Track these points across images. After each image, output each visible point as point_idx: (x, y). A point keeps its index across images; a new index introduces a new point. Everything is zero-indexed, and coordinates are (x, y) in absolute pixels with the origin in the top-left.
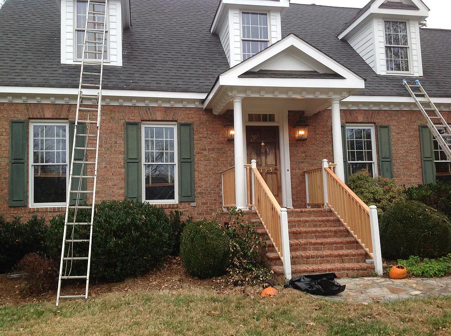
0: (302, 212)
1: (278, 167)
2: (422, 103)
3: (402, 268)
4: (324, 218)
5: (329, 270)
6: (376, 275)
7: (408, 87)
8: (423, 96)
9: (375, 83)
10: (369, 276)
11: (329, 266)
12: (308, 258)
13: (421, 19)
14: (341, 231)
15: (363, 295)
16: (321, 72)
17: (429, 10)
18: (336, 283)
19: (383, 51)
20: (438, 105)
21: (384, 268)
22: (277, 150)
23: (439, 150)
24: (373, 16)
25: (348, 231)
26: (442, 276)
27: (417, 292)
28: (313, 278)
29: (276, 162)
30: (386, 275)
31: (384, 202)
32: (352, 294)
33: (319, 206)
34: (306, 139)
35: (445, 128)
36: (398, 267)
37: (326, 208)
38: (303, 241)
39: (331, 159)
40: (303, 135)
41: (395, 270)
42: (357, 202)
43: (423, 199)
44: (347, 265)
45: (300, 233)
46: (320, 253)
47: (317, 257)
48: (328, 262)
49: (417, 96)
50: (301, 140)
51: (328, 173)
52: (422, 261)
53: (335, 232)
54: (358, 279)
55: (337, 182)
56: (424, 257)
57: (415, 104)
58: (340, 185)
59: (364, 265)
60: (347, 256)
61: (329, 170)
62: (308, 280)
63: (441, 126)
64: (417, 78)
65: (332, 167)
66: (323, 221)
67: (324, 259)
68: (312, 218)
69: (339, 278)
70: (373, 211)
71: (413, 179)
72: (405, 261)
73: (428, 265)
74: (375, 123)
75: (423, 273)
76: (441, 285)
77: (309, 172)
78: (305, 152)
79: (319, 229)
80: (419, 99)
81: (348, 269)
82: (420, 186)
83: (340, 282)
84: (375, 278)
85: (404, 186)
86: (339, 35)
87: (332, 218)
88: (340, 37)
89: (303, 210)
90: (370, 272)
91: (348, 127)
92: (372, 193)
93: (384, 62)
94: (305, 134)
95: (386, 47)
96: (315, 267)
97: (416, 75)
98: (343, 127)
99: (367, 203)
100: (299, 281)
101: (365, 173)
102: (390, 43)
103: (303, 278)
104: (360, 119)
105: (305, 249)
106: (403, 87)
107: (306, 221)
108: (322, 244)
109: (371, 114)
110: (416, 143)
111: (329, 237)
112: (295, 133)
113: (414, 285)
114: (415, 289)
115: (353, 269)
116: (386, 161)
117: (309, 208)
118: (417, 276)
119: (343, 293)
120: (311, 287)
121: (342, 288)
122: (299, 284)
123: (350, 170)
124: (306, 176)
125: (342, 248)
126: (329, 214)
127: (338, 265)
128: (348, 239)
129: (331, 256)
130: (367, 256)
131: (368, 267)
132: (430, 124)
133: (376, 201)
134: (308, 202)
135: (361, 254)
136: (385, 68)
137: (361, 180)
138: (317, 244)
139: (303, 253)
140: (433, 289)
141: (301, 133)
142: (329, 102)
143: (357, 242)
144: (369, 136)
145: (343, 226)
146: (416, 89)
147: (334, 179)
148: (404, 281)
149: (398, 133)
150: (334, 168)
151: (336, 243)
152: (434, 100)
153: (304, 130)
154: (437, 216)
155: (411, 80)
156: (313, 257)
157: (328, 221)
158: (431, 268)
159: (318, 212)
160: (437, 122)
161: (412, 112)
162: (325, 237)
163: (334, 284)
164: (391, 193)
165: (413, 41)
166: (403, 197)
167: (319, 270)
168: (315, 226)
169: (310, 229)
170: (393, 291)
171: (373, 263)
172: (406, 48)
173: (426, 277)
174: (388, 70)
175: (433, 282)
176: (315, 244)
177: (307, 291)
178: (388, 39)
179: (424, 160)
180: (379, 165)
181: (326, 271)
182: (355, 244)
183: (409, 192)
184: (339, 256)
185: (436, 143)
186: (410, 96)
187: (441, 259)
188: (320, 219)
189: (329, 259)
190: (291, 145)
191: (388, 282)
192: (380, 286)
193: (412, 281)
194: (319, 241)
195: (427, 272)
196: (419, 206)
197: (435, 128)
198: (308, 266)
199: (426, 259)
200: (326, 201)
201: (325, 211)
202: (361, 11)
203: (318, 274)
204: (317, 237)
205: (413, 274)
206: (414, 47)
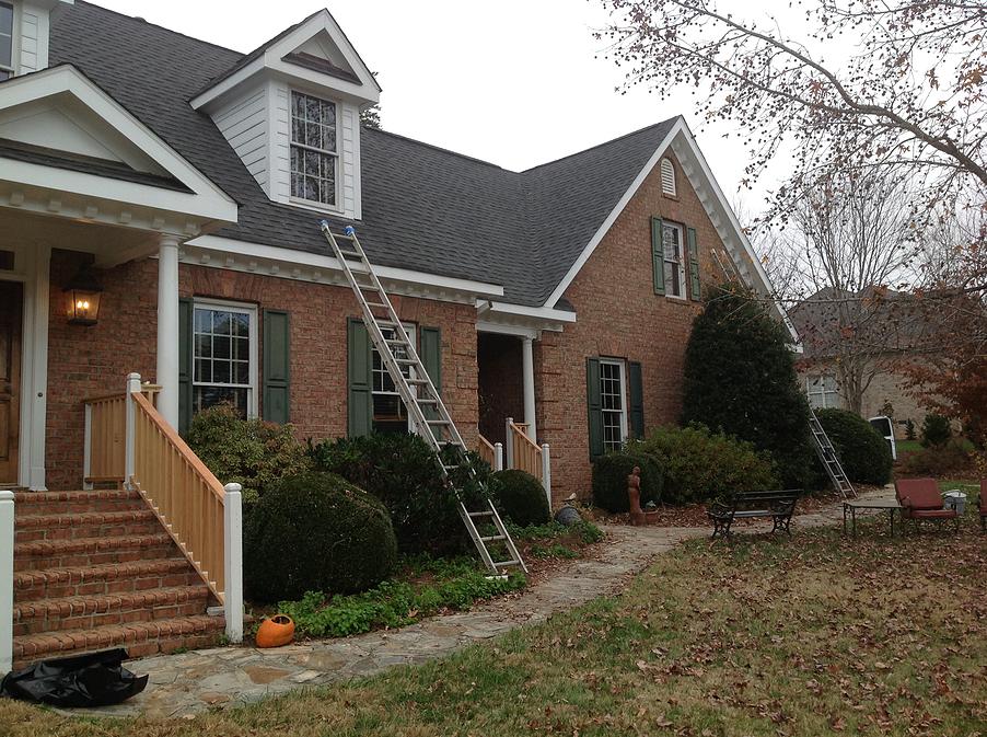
0: (63, 499)
1: (13, 385)
2: (357, 275)
3: (284, 620)
4: (119, 515)
5: (116, 641)
6: (227, 643)
7: (331, 236)
8: (358, 259)
9: (260, 217)
10: (210, 646)
11: (115, 631)
12: (64, 614)
13: (364, 104)
14: (156, 544)
15: (190, 695)
16: (137, 168)
17: (381, 91)
18: (124, 674)
19: (286, 153)
20: (385, 281)
21: (247, 625)
22: (15, 345)
23: (382, 371)
24: (267, 75)
25: (174, 544)
26: (365, 632)
27: (310, 675)
28: (66, 666)
29: (9, 371)
30: (250, 640)
31: (263, 475)
32: (162, 695)
33: (114, 484)
34: (94, 323)
35: (395, 328)
36: (277, 621)
37: (127, 488)
38: (54, 573)
39: (150, 371)
40: (86, 311)
41: (270, 627)
42: (199, 476)
43: (344, 470)
44: (162, 625)
45: (52, 553)
46: (99, 599)
47: (89, 610)
48: (116, 620)
49: (347, 257)
50: (81, 322)
51: (139, 406)
52: (328, 601)
53: (143, 546)
54: (184, 656)
55: (158, 428)
56: (333, 593)
57: (342, 274)
58: (164, 436)
59: (200, 621)
60: (164, 602)
61: (141, 399)
62: (52, 671)
63: (388, 323)
64: (350, 222)
65: (151, 392)
66: (115, 521)
67: (106, 614)
68: (91, 514)
69: (138, 657)
70: (233, 495)
71: (328, 427)
72: (293, 605)
73: (339, 611)
74: (258, 303)
75: (328, 628)
76: (360, 652)
77: (96, 402)
78: (88, 353)
79: (102, 541)
80: (351, 265)
81: (163, 635)
82: (340, 441)
83: (135, 668)
84: (224, 650)
85: (310, 439)
86: (193, 99)
87: (138, 514)
88: (196, 104)
89: (69, 494)
90: (214, 636)
91: (200, 306)
92: (239, 454)
93: (287, 179)
94: (92, 309)
95: (292, 146)
96: (79, 636)
97: (349, 215)
98: (185, 303)
99: (224, 479)
100: (30, 676)
101: (227, 409)
102: (302, 140)
103: (42, 669)
104: (228, 290)
105: (60, 593)
106: (322, 234)
107: (73, 523)
108: (105, 577)
109: (251, 283)
110: (340, 353)
111: (127, 558)
112: (65, 305)
113: (306, 659)
114: (307, 668)
115: (174, 634)
116: (274, 385)
117: (88, 491)
118: (315, 636)
119: (140, 696)
120: (60, 688)
121: (139, 684)
122: (28, 685)
123: (189, 397)
124: (88, 411)
125: (154, 585)
126: (132, 504)
127: (139, 627)
128: (171, 562)
129: (124, 605)
130: (211, 599)
131: (210, 626)
132: (368, 317)
133: (247, 473)
134: (87, 475)
135: (198, 597)
136: (287, 190)
137: (219, 424)
138: (93, 577)
139: (49, 604)
140: (343, 664)
141: (83, 305)
142: (152, 241)
143: (192, 569)
144: (245, 331)
145: (164, 530)
146: (346, 244)
147: (152, 421)
148: (285, 650)
149: (306, 330)
150: (155, 395)
151: (141, 573)
152: (379, 271)
153: (91, 302)
154: (366, 503)
155: (338, 224)
156: (77, 611)
157: (128, 520)
158: (344, 617)
159: (105, 499)
160: (382, 315)
161: (334, 290)
162: (116, 560)
163: (119, 677)
164: (279, 456)
165: (347, 146)
166: (304, 464)
167: (89, 644)
168: (94, 533)
169: (78, 542)
170: (258, 677)
171: (222, 615)
172: (333, 156)
173: (332, 637)
174: (293, 194)
175: (344, 647)
176: (86, 579)
177: (48, 701)
178: (299, 131)
179: (353, 389)
180: (261, 395)
181: (107, 644)
182: (188, 573)
183: (317, 454)
184: (146, 603)
185: (377, 356)
186: (333, 255)
187: (367, 595)
188: (109, 515)
189: (118, 612)
190: (53, 333)
191: (253, 655)
192: (232, 668)
193: (302, 650)
194: (99, 570)
195: (336, 625)
196: (333, 484)
197: (376, 328)
198: (60, 635)
199: (337, 597)
200: (130, 472)
201: (124, 498)
202: (244, 60)
203: (85, 652)
204: (94, 561)
205: (307, 633)
206: (347, 157)
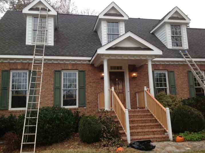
0: (135, 111)
1: (124, 90)
2: (189, 61)
4: (145, 114)
5: (148, 138)
6: (169, 141)
7: (182, 54)
8: (189, 58)
9: (167, 52)
10: (166, 141)
12: (138, 133)
13: (187, 24)
14: (153, 120)
15: (164, 150)
16: (142, 47)
17: (190, 20)
18: (151, 145)
19: (170, 38)
20: (195, 62)
21: (173, 137)
22: (124, 83)
23: (197, 82)
24: (165, 23)
25: (156, 120)
26: (200, 141)
27: (189, 149)
28: (141, 142)
29: (123, 88)
30: (174, 140)
31: (173, 106)
32: (158, 150)
33: (143, 108)
34: (136, 78)
35: (199, 72)
36: (180, 137)
37: (146, 109)
38: (136, 125)
39: (148, 87)
41: (178, 138)
42: (160, 106)
43: (190, 105)
44: (156, 136)
45: (134, 121)
46: (144, 130)
47: (142, 132)
48: (147, 135)
49: (186, 58)
50: (134, 78)
51: (147, 93)
52: (190, 133)
53: (151, 120)
54: (161, 143)
55: (151, 97)
57: (185, 61)
59: (164, 136)
60: (156, 131)
61: (147, 91)
62: (138, 143)
63: (198, 71)
64: (186, 50)
65: (148, 90)
66: (145, 115)
67: (146, 133)
68: (140, 114)
69: (153, 142)
70: (167, 110)
71: (185, 95)
72: (182, 134)
73: (193, 136)
74: (167, 70)
75: (191, 139)
76: (199, 145)
77: (138, 92)
78: (136, 83)
79: (143, 119)
80: (187, 59)
81: (157, 138)
82: (189, 99)
83: (153, 144)
85: (181, 98)
86: (150, 31)
87: (149, 114)
88: (151, 32)
89: (136, 110)
90: (167, 139)
91: (156, 72)
92: (167, 102)
93: (171, 43)
94: (136, 75)
95: (172, 36)
96: (141, 137)
97: (185, 48)
98: (153, 72)
99: (165, 107)
100: (134, 144)
101: (163, 93)
102: (174, 35)
103: (136, 143)
104: (161, 68)
105: (137, 129)
106: (180, 54)
107: (137, 115)
108: (144, 126)
109: (165, 66)
110: (186, 79)
111: (148, 123)
112: (132, 75)
113: (187, 145)
114: (188, 147)
115: (159, 138)
116: (173, 87)
117: (138, 109)
118: (188, 141)
119: (154, 150)
120: (140, 147)
121: (154, 147)
123: (157, 91)
124: (137, 94)
125: (154, 128)
126: (147, 112)
127: (152, 136)
128: (156, 124)
129: (149, 132)
130: (165, 131)
131: (166, 137)
132: (193, 70)
133: (169, 106)
134: (138, 106)
135: (162, 131)
136: (171, 46)
137: (162, 96)
138: (142, 126)
139: (135, 131)
140: (196, 147)
141: (134, 74)
142: (146, 61)
143: (160, 125)
144: (165, 76)
145: (154, 117)
146: (185, 55)
147: (149, 95)
148: (183, 143)
149: (178, 75)
150: (149, 90)
151: (151, 125)
152: (194, 60)
154: (197, 112)
155: (183, 51)
156: (140, 132)
157: (147, 115)
158: (195, 137)
159: (142, 111)
160: (196, 69)
161: (184, 65)
162: (146, 123)
164: (175, 102)
165: (184, 34)
166: (181, 104)
168: (141, 118)
169: (138, 119)
170: (178, 148)
171: (168, 135)
172: (181, 37)
173: (192, 141)
174: (173, 46)
175: (196, 143)
177: (138, 149)
178: (173, 33)
179: (190, 87)
181: (146, 139)
183: (184, 102)
184: (153, 132)
185: (195, 79)
186: (183, 58)
187: (199, 133)
190: (130, 80)
191: (175, 144)
192: (171, 146)
193: (186, 143)
195: (193, 139)
196: (189, 108)
197: (194, 72)
198: (138, 137)
199: (192, 133)
200: (146, 106)
201: (145, 111)
202: (160, 21)
203: (142, 140)
204: (142, 123)
205: (186, 140)
206: (184, 36)
